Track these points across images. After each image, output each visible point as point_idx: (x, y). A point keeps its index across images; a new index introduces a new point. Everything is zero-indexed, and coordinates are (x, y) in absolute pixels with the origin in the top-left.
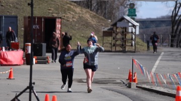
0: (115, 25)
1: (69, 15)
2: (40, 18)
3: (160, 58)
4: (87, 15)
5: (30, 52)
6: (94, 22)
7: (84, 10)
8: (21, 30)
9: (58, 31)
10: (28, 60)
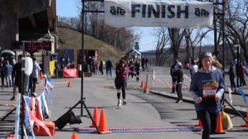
0: (128, 54)
1: (102, 49)
2: (86, 51)
3: (154, 73)
4: (112, 49)
5: (81, 69)
6: (115, 53)
7: (110, 46)
8: (76, 58)
9: (96, 58)
10: (80, 75)
